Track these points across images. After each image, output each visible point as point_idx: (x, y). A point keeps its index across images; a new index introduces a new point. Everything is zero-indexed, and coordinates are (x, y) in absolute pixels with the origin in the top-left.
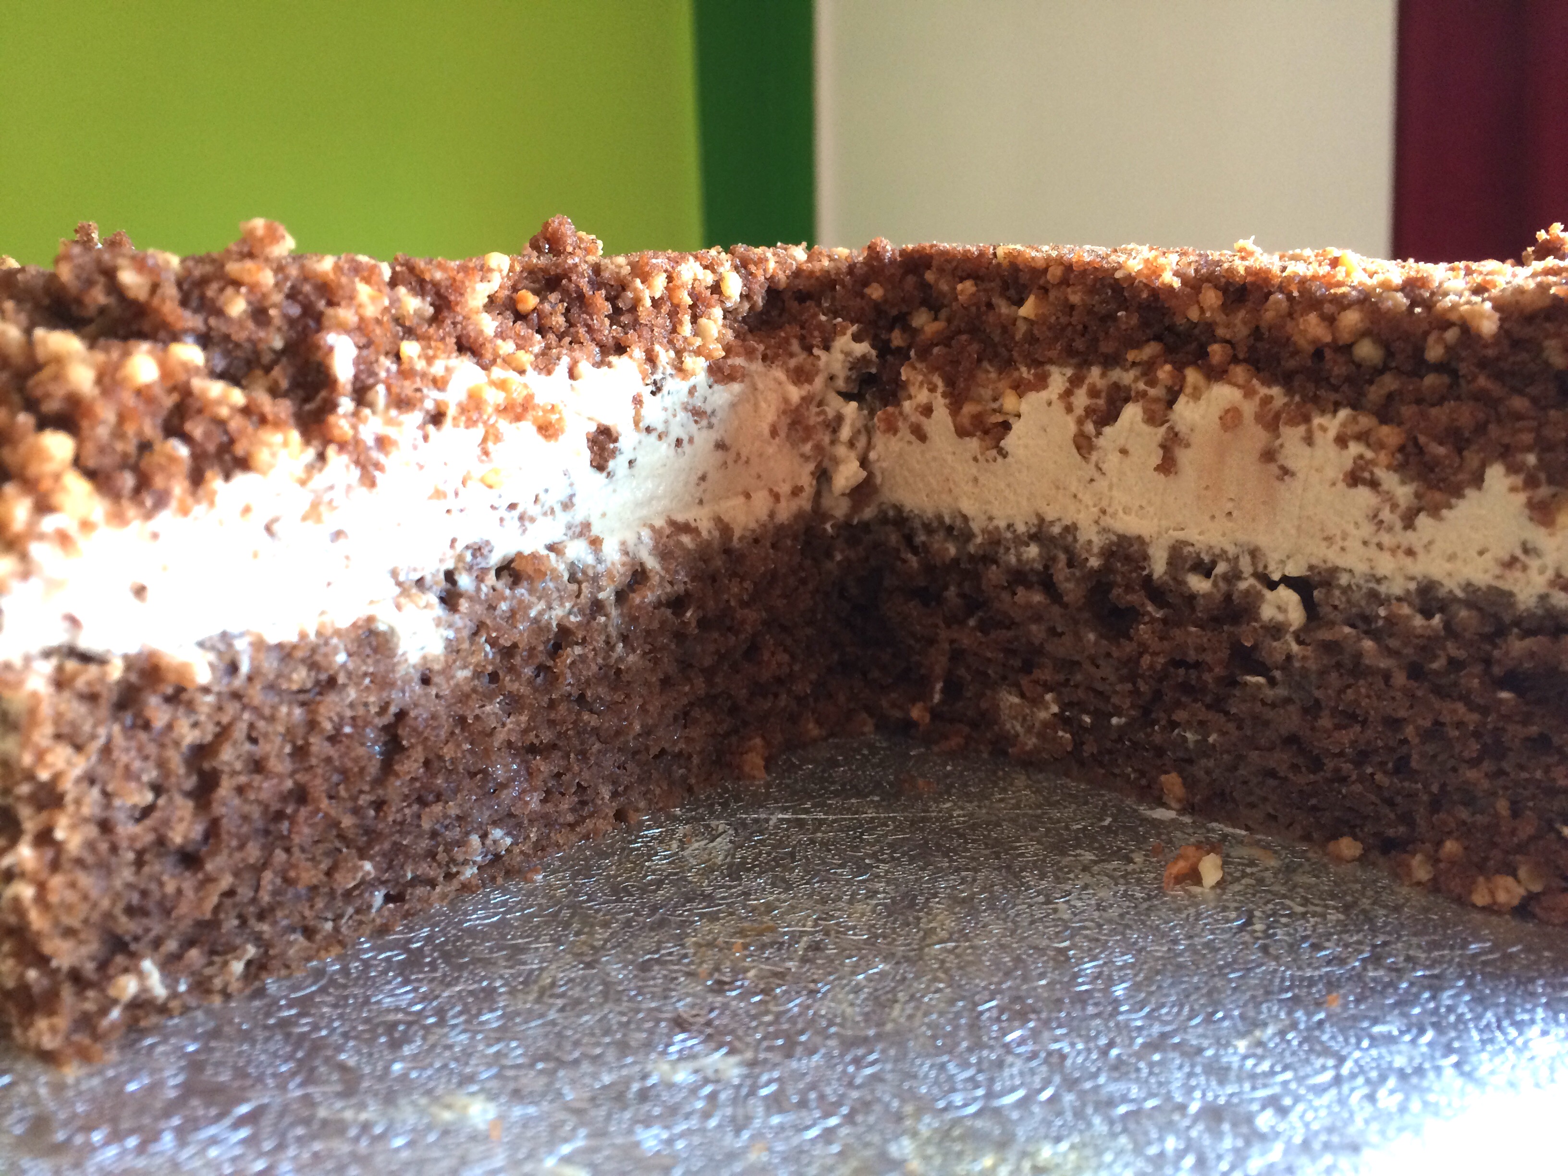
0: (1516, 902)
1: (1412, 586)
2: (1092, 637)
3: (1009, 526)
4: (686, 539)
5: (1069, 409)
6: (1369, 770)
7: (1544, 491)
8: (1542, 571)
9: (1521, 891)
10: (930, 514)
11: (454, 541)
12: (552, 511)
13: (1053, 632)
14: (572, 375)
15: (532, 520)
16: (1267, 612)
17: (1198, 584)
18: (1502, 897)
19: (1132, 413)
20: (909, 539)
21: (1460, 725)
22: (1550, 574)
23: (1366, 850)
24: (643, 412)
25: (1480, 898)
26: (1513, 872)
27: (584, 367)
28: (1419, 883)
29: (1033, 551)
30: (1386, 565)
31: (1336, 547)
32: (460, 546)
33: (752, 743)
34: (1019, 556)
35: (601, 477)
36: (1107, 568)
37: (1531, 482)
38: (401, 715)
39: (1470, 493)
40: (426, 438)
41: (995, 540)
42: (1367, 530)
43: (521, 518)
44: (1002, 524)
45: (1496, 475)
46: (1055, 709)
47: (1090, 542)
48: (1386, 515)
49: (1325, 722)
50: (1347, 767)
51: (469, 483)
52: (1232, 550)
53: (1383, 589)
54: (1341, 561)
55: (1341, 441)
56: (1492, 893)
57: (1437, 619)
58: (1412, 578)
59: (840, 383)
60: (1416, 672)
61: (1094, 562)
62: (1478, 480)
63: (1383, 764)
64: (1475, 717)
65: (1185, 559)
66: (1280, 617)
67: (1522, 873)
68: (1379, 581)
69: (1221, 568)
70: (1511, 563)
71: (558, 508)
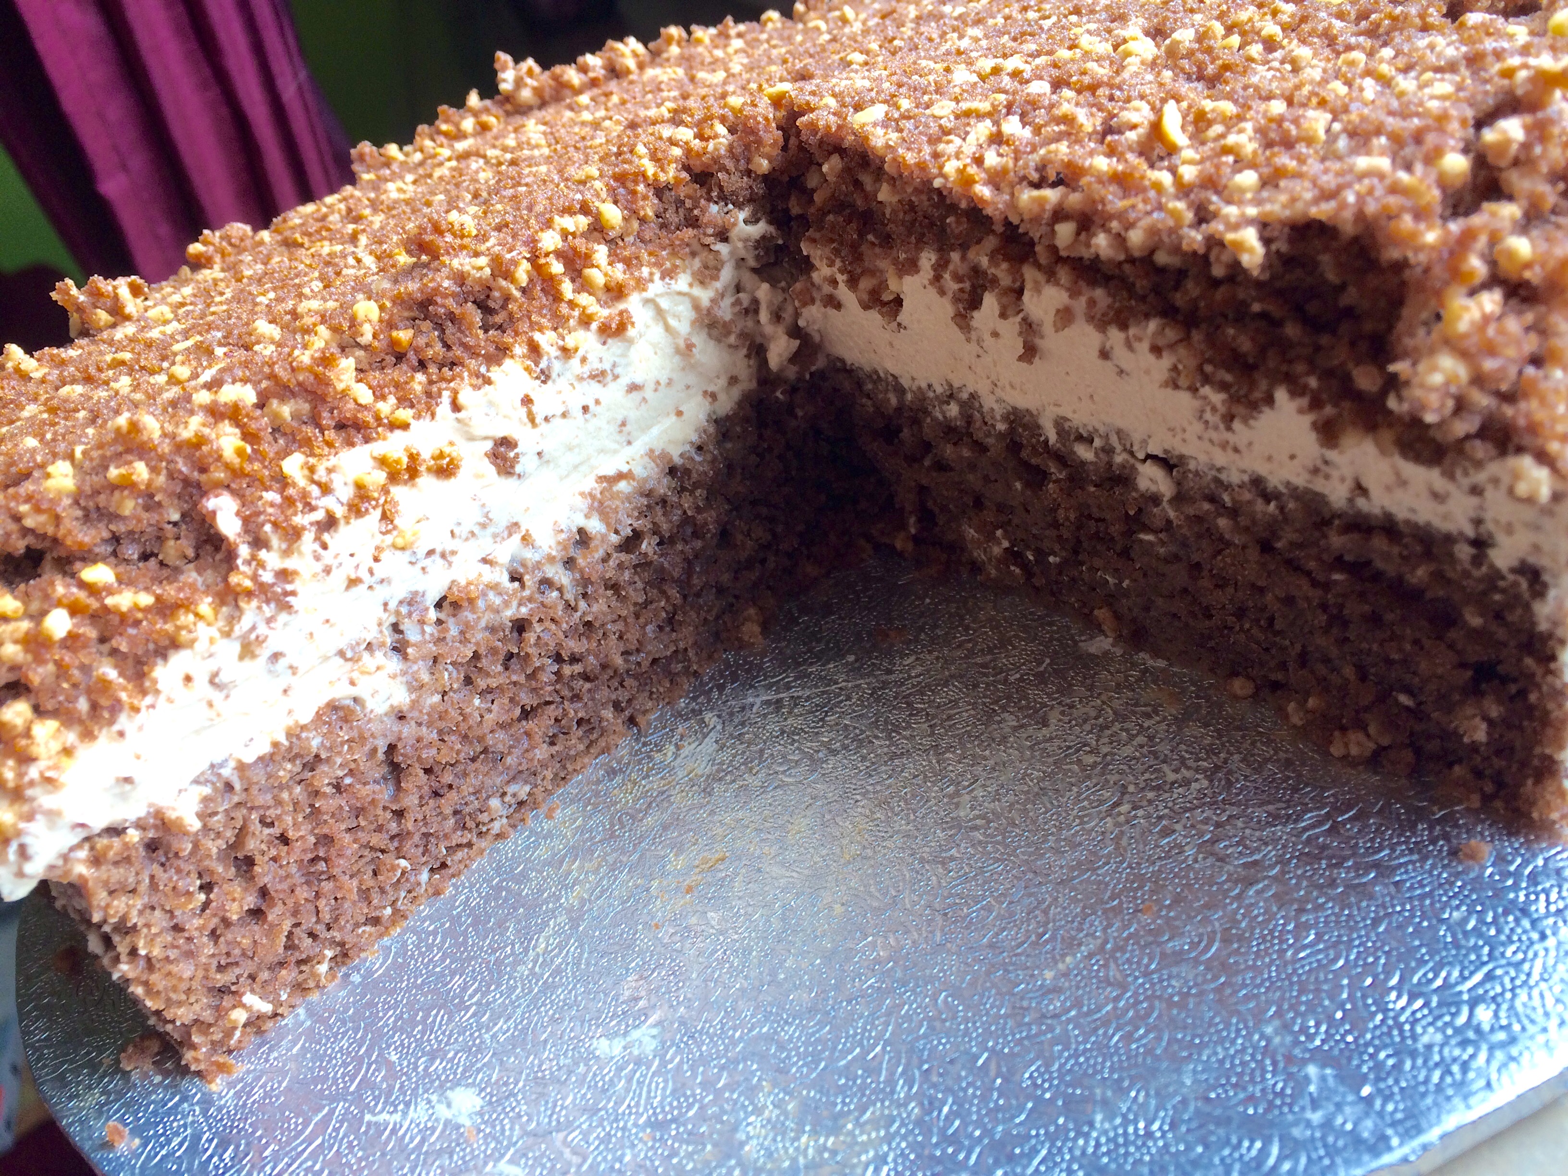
0: (1368, 753)
1: (1246, 478)
2: (1018, 485)
3: (930, 386)
4: (623, 486)
5: (942, 292)
6: (1247, 626)
7: (1329, 410)
8: (1343, 480)
9: (1372, 746)
10: (867, 368)
11: (386, 604)
12: (473, 534)
13: (986, 479)
14: (456, 407)
15: (453, 553)
16: (1143, 484)
17: (1084, 453)
18: (1354, 751)
19: (990, 302)
20: (859, 384)
21: (1307, 599)
22: (1349, 483)
23: (1258, 689)
24: (535, 409)
25: (1336, 750)
26: (1362, 727)
27: (466, 395)
28: (1295, 726)
29: (953, 410)
30: (1221, 458)
31: (1179, 437)
32: (392, 605)
33: (746, 614)
34: (943, 413)
35: (512, 482)
36: (1012, 430)
37: (1316, 404)
38: (392, 748)
39: (1266, 409)
40: (325, 547)
41: (921, 396)
42: (1198, 427)
43: (443, 556)
44: (924, 385)
45: (1281, 395)
46: (1006, 544)
47: (992, 410)
48: (1208, 416)
49: (1205, 583)
50: (1231, 620)
51: (382, 556)
52: (1102, 430)
53: (1223, 477)
54: (1185, 450)
55: (1156, 350)
56: (1346, 745)
57: (1272, 506)
58: (1244, 471)
59: (752, 263)
60: (1266, 547)
61: (1001, 427)
62: (1270, 400)
63: (1258, 621)
64: (1319, 592)
65: (1068, 433)
66: (1153, 488)
67: (1372, 730)
68: (1219, 470)
69: (1097, 443)
70: (1315, 471)
71: (476, 530)
